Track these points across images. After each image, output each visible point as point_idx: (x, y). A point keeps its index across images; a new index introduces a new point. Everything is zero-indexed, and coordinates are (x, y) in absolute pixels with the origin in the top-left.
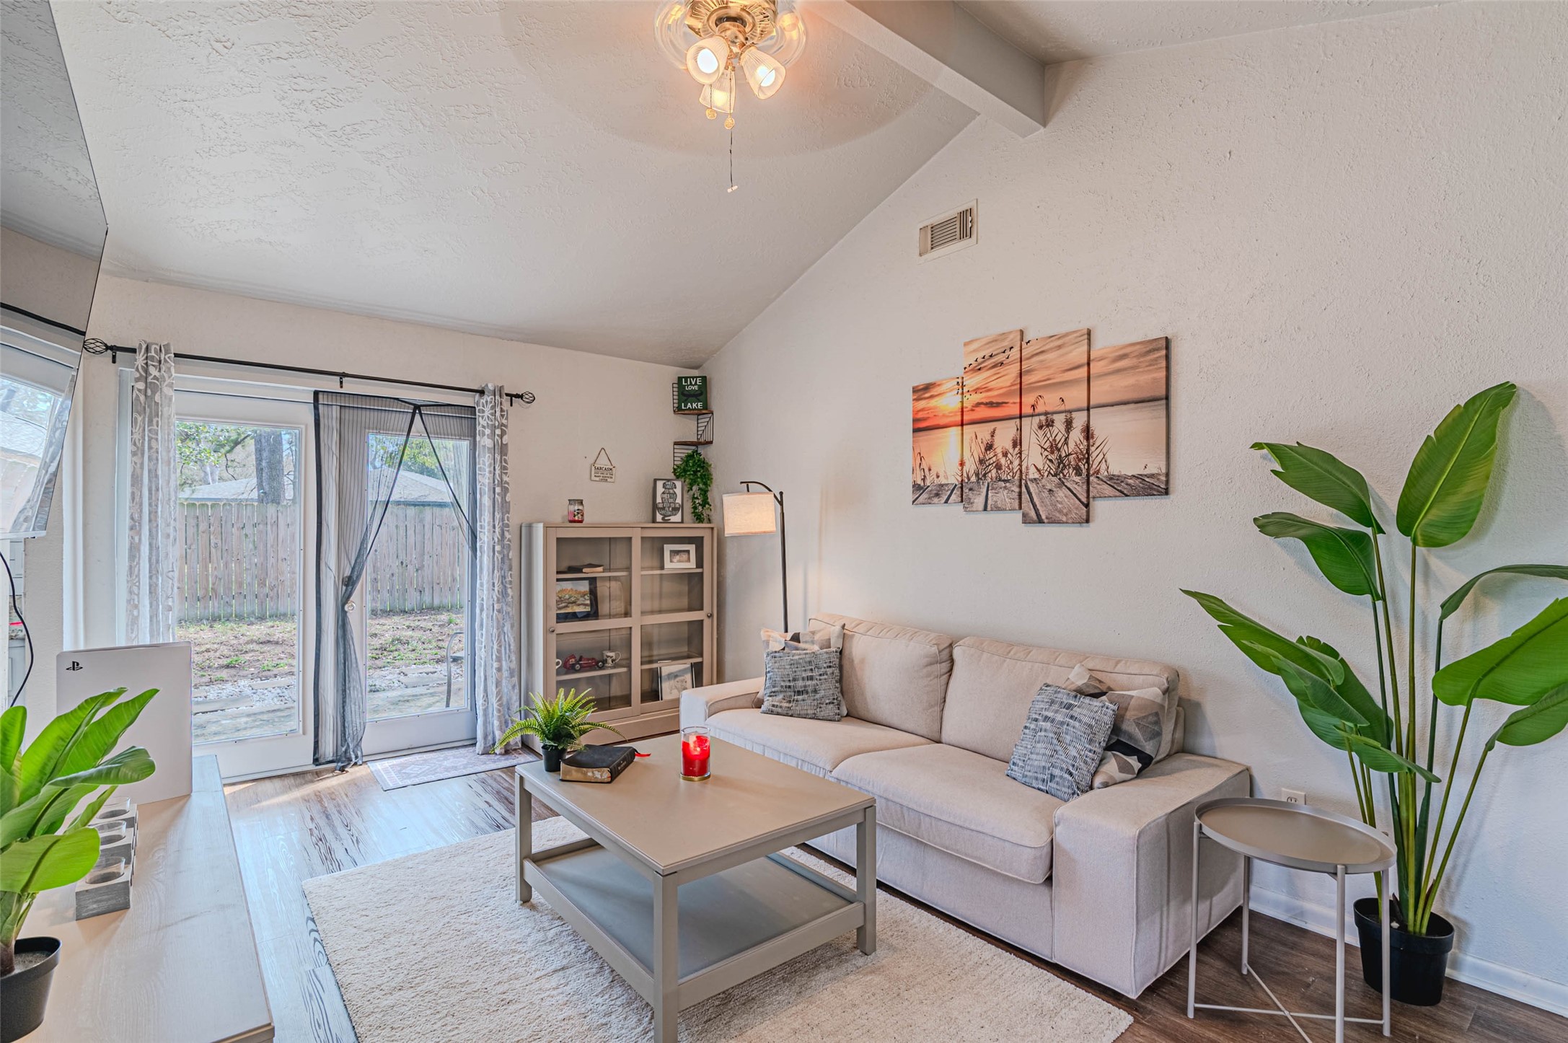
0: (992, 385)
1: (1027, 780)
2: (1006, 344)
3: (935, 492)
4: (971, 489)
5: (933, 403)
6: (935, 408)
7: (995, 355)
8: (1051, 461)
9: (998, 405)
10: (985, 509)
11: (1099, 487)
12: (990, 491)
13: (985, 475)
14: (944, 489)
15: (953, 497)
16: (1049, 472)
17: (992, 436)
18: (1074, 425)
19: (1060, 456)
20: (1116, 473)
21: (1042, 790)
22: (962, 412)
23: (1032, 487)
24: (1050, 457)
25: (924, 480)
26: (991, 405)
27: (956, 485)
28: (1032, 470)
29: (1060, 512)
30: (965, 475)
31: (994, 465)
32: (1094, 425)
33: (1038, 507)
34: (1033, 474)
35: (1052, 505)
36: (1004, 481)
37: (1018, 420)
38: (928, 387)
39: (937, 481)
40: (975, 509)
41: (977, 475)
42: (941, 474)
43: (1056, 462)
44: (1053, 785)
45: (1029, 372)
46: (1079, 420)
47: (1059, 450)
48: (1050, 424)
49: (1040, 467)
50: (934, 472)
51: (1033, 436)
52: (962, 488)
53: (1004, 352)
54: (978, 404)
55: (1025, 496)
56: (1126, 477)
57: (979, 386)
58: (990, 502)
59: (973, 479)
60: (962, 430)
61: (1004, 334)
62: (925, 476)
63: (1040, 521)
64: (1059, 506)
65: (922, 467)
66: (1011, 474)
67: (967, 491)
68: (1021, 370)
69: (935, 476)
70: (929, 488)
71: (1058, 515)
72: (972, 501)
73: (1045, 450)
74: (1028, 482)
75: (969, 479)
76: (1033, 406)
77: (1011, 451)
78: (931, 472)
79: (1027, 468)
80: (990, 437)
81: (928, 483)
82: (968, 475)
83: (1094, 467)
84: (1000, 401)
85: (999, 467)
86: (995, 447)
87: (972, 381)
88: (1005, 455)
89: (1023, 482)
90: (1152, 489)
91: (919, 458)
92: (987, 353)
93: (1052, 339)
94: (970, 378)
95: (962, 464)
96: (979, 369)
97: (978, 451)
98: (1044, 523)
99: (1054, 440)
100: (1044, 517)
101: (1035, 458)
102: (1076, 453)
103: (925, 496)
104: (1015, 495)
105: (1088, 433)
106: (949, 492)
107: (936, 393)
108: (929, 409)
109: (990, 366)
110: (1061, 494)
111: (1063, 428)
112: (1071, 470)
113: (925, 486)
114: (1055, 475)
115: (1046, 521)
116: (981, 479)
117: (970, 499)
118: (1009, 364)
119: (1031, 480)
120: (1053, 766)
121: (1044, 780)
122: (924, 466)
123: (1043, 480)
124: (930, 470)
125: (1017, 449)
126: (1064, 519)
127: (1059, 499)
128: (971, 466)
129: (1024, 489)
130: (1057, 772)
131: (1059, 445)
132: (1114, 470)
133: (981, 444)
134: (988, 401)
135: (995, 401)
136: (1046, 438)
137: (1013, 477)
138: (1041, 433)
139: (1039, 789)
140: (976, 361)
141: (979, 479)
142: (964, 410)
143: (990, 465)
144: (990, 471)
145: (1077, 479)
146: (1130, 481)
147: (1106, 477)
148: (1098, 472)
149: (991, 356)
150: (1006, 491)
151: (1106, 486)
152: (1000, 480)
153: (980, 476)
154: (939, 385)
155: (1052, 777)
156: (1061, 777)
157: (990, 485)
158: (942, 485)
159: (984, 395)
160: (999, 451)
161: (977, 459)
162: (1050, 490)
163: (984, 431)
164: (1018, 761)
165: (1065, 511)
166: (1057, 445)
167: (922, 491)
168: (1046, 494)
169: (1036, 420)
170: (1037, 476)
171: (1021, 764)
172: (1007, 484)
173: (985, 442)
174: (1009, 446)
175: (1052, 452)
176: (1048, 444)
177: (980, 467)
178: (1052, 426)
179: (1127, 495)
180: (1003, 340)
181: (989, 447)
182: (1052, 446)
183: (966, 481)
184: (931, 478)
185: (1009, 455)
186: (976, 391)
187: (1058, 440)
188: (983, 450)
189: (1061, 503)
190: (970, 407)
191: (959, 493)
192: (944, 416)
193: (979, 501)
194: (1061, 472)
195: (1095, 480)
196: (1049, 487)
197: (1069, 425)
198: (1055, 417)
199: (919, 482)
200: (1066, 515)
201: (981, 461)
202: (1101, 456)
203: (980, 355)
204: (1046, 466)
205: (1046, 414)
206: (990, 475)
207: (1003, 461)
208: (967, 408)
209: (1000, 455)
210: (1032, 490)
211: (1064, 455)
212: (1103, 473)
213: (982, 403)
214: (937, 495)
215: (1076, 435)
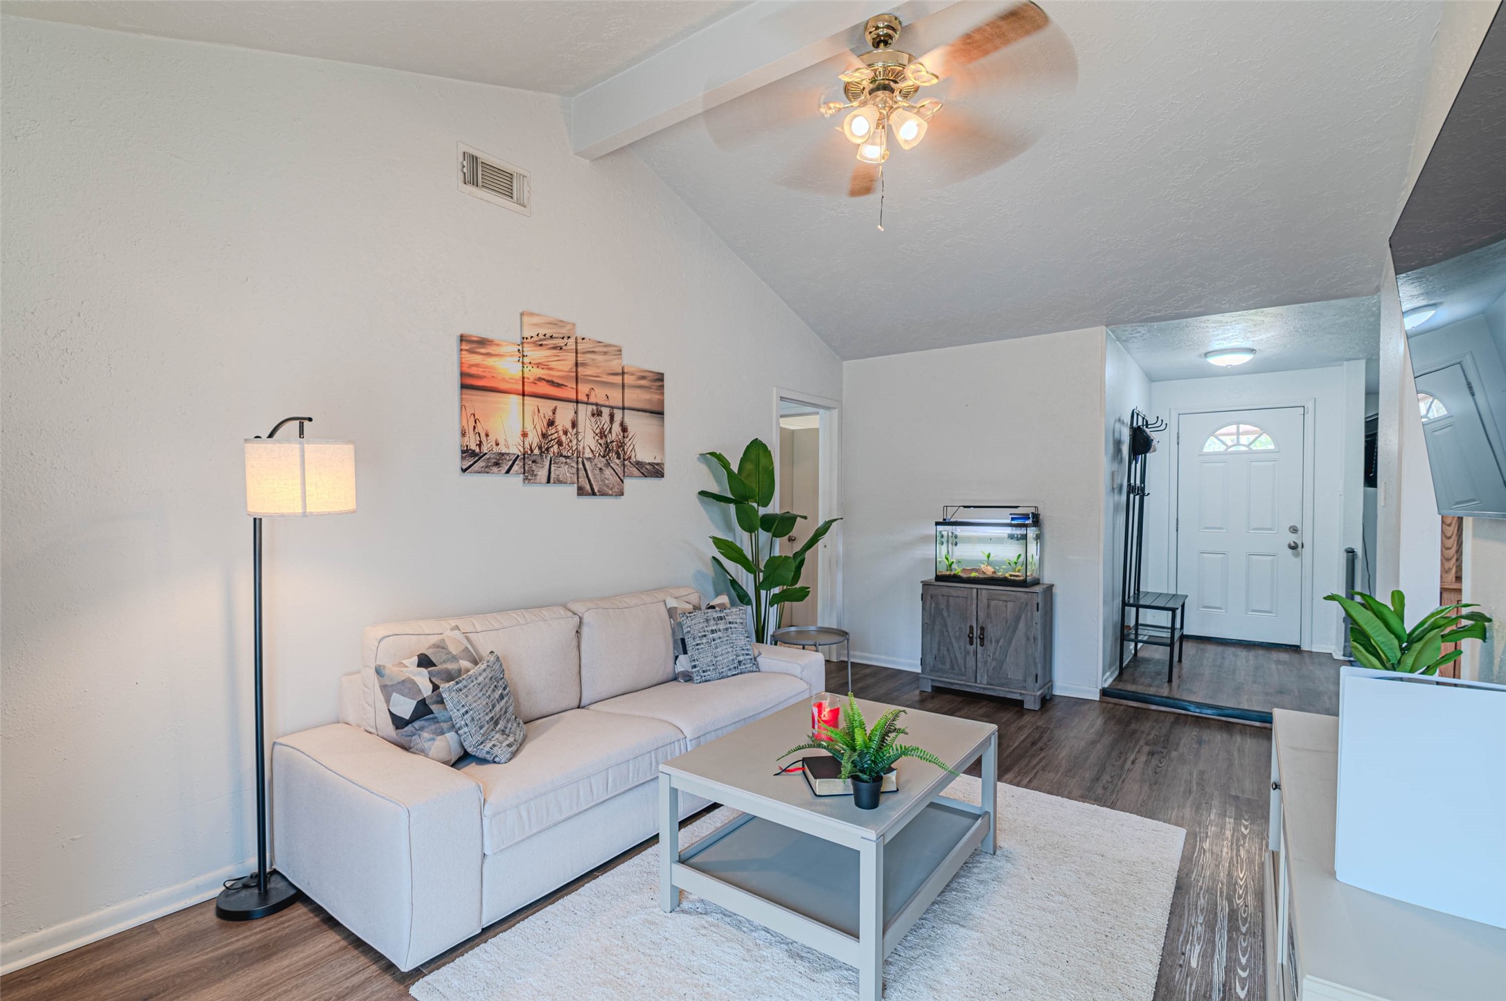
0: (553, 365)
1: (724, 674)
2: (565, 331)
3: (495, 461)
4: (534, 462)
5: (490, 362)
6: (492, 368)
7: (555, 338)
8: (600, 444)
9: (559, 385)
10: (549, 481)
11: (631, 469)
12: (552, 465)
13: (547, 449)
14: (505, 459)
15: (515, 467)
16: (600, 454)
17: (554, 413)
18: (615, 419)
19: (607, 441)
20: (640, 460)
21: (738, 674)
22: (523, 382)
23: (588, 464)
24: (599, 441)
25: (480, 445)
26: (551, 383)
27: (518, 456)
28: (588, 450)
29: (608, 486)
30: (527, 446)
31: (556, 440)
32: (628, 421)
33: (592, 482)
34: (588, 454)
35: (602, 481)
36: (565, 457)
37: (575, 404)
38: (483, 342)
39: (496, 449)
40: (538, 481)
41: (540, 448)
42: (502, 443)
43: (604, 446)
44: (743, 667)
45: (584, 365)
46: (618, 415)
47: (606, 437)
48: (599, 414)
49: (593, 448)
50: (492, 438)
51: (588, 421)
52: (524, 458)
53: (563, 338)
54: (540, 379)
55: (582, 473)
56: (646, 464)
57: (540, 361)
58: (552, 475)
59: (536, 451)
60: (523, 400)
61: (562, 321)
62: (481, 442)
63: (594, 494)
64: (607, 482)
65: (476, 430)
66: (571, 451)
67: (530, 462)
68: (576, 360)
69: (494, 445)
70: (487, 456)
71: (606, 489)
72: (535, 473)
73: (597, 435)
74: (585, 461)
75: (532, 451)
76: (587, 395)
77: (570, 430)
78: (488, 438)
79: (584, 448)
80: (552, 414)
81: (485, 450)
82: (531, 447)
83: (628, 453)
84: (561, 383)
85: (560, 443)
86: (556, 424)
87: (534, 354)
88: (565, 433)
89: (580, 460)
90: (658, 473)
91: (472, 419)
92: (549, 332)
93: (601, 344)
94: (532, 350)
95: (525, 435)
96: (541, 345)
97: (541, 426)
98: (596, 495)
99: (603, 428)
100: (596, 491)
101: (588, 441)
102: (617, 441)
103: (481, 464)
104: (574, 471)
105: (624, 430)
106: (510, 463)
107: (493, 352)
108: (486, 367)
109: (551, 346)
110: (608, 472)
111: (608, 419)
112: (614, 454)
113: (481, 452)
114: (604, 457)
115: (598, 494)
116: (544, 452)
117: (533, 471)
118: (567, 351)
119: (587, 459)
120: (737, 656)
121: (735, 667)
122: (479, 429)
123: (595, 460)
124: (487, 435)
125: (575, 430)
126: (610, 492)
127: (606, 476)
128: (534, 439)
129: (581, 466)
130: (741, 658)
131: (606, 433)
132: (640, 458)
133: (543, 419)
134: (549, 379)
135: (555, 381)
136: (597, 426)
137: (573, 455)
138: (593, 420)
139: (732, 675)
140: (538, 335)
141: (542, 452)
142: (526, 380)
143: (552, 440)
144: (552, 446)
145: (618, 461)
146: (648, 467)
147: (635, 462)
148: (630, 458)
149: (551, 337)
150: (567, 466)
151: (634, 469)
152: (561, 456)
153: (543, 450)
154: (498, 345)
155: (740, 662)
156: (745, 660)
157: (553, 459)
158: (503, 454)
159: (545, 372)
160: (560, 428)
161: (540, 433)
162: (600, 469)
163: (546, 407)
164: (708, 668)
165: (611, 486)
166: (604, 432)
167: (477, 458)
168: (597, 472)
169: (590, 408)
170: (591, 456)
171: (711, 668)
172: (568, 460)
173: (547, 418)
174: (569, 426)
175: (601, 438)
176: (598, 431)
177: (543, 441)
178: (601, 416)
179: (646, 476)
180: (563, 327)
181: (551, 423)
182: (601, 432)
183: (529, 453)
184: (489, 445)
185: (569, 434)
186: (538, 365)
187: (605, 428)
188: (546, 425)
189: (608, 480)
190: (532, 380)
191: (521, 464)
192: (504, 380)
193: (542, 474)
194: (608, 454)
195: (629, 464)
196: (599, 466)
197: (612, 417)
198: (603, 409)
199: (473, 447)
200: (611, 489)
201: (544, 436)
202: (632, 447)
203: (542, 332)
204: (597, 449)
205: (597, 405)
206: (552, 449)
207: (563, 438)
208: (528, 379)
209: (561, 433)
210: (587, 467)
211: (609, 441)
212: (633, 459)
213: (544, 379)
214: (497, 464)
215: (616, 428)
